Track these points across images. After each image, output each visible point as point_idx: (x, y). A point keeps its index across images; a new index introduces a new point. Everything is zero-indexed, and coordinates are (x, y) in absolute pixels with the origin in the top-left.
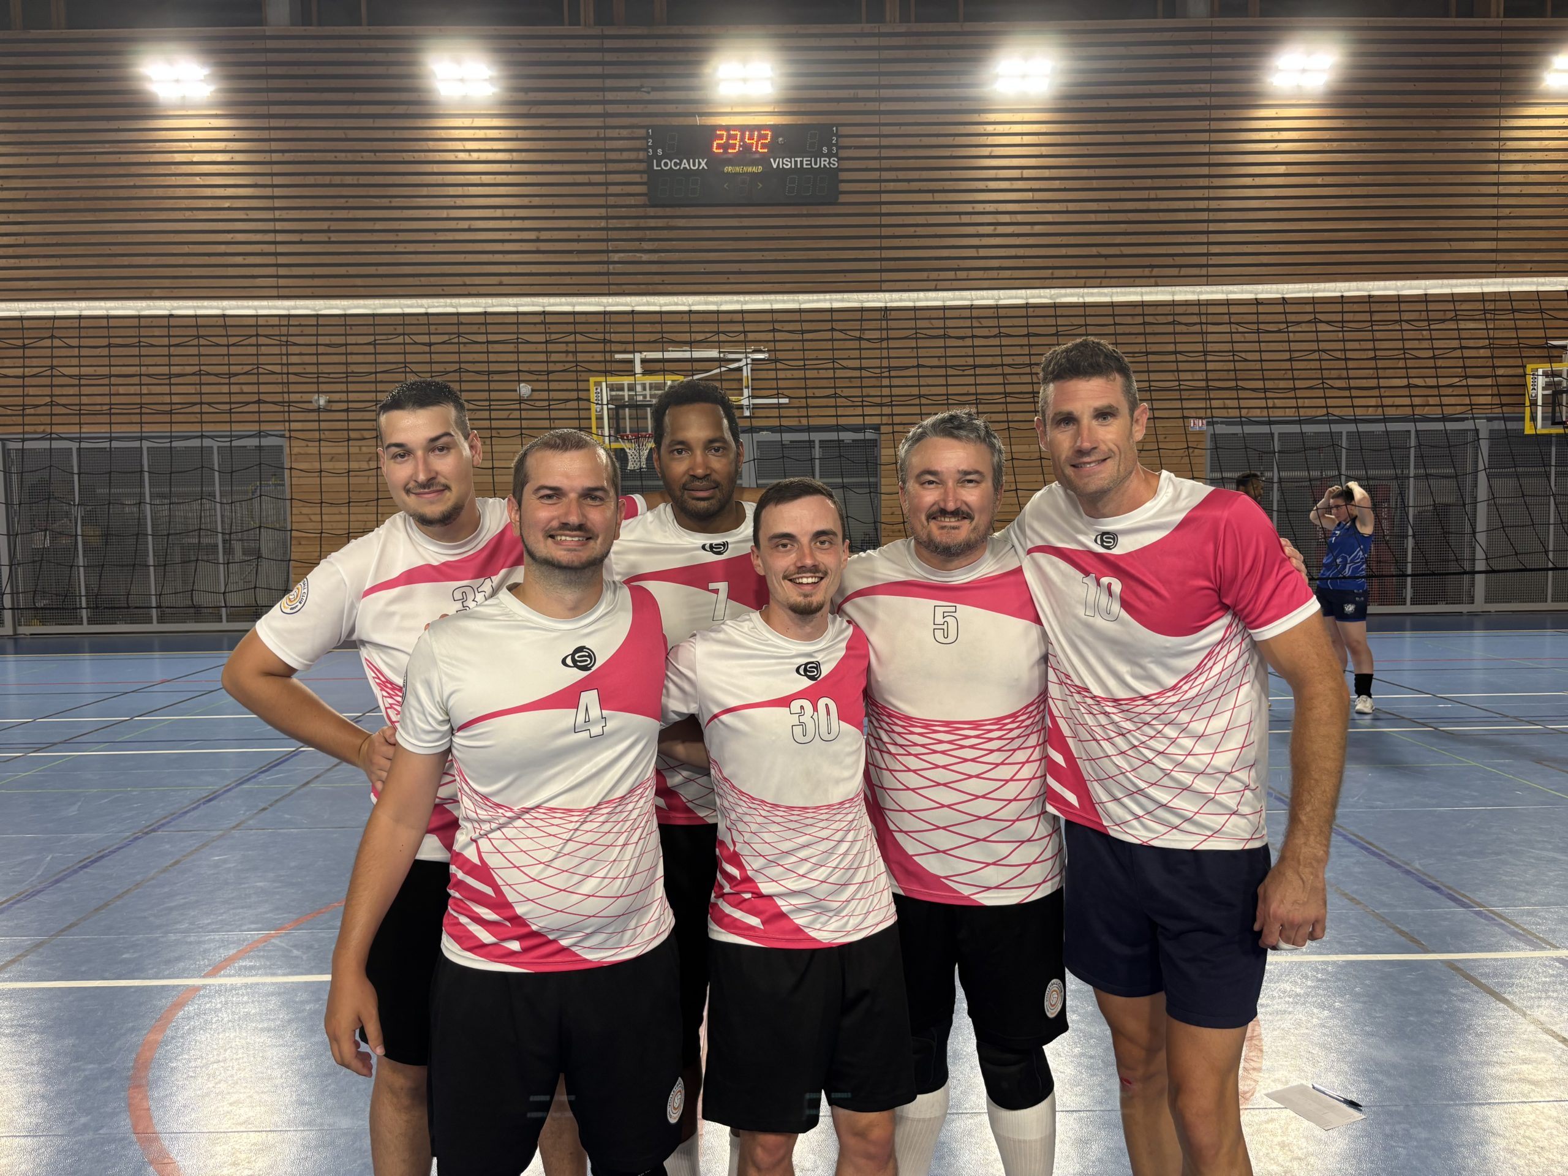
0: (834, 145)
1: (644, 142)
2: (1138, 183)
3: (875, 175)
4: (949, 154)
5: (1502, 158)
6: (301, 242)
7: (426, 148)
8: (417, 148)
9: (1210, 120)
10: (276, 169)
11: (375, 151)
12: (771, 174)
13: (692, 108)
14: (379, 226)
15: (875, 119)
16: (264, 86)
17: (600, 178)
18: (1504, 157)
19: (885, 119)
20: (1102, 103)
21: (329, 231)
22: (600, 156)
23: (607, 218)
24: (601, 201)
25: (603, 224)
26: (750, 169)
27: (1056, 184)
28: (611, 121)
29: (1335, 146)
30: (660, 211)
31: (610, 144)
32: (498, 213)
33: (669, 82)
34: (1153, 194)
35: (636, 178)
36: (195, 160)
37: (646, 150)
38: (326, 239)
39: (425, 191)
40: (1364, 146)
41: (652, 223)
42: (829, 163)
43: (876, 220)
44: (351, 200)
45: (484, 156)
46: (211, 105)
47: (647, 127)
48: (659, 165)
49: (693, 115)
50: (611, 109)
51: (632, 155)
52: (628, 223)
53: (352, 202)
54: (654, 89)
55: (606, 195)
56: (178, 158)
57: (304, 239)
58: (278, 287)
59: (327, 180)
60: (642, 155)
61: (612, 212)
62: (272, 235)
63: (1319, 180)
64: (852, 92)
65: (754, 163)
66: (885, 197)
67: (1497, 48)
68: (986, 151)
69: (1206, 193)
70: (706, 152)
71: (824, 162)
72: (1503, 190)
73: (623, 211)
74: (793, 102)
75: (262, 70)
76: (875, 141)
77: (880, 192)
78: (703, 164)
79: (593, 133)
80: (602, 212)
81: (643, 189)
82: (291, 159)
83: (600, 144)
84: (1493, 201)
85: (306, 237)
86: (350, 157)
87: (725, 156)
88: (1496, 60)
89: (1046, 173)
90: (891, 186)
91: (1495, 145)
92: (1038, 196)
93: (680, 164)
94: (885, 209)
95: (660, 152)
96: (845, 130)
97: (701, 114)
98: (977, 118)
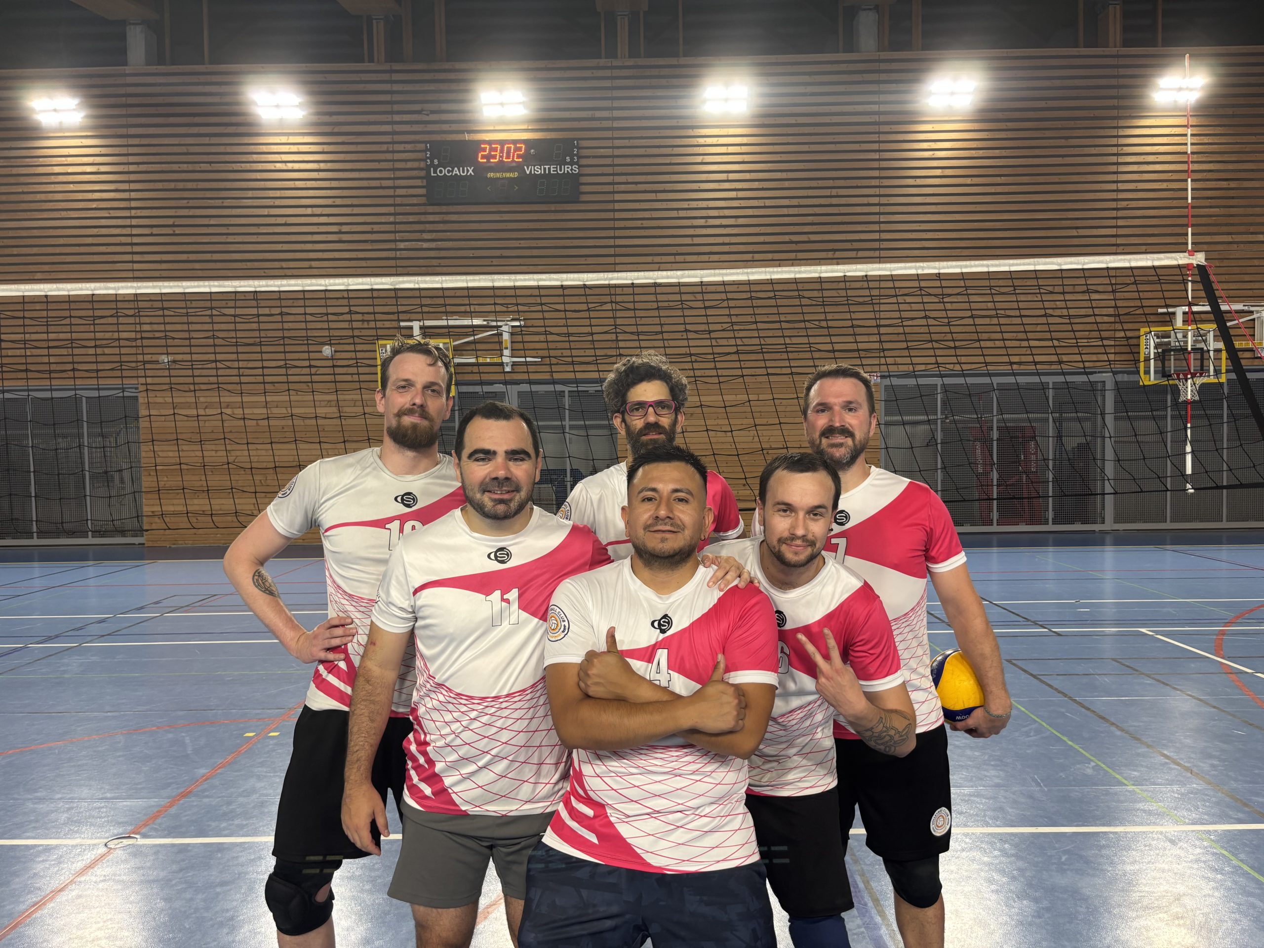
0: (575, 155)
1: (424, 154)
2: (821, 183)
3: (609, 179)
4: (668, 162)
5: (1120, 160)
6: (152, 235)
7: (251, 160)
8: (244, 160)
9: (879, 133)
10: (133, 177)
11: (210, 163)
12: (524, 178)
13: (461, 127)
14: (213, 221)
15: (609, 134)
16: (124, 113)
17: (389, 183)
18: (1121, 159)
19: (617, 134)
20: (792, 120)
21: (174, 226)
22: (389, 165)
23: (395, 214)
24: (390, 201)
25: (392, 219)
26: (508, 175)
27: (756, 185)
28: (397, 138)
29: (981, 153)
30: (437, 209)
31: (397, 156)
32: (309, 211)
33: (444, 106)
34: (834, 192)
35: (418, 182)
36: (69, 171)
37: (425, 160)
38: (171, 232)
39: (250, 194)
40: (1004, 153)
41: (431, 218)
42: (572, 170)
43: (610, 215)
44: (191, 201)
45: (297, 166)
46: (82, 129)
47: (426, 142)
48: (435, 172)
49: (462, 132)
50: (398, 128)
51: (415, 165)
52: (411, 218)
53: (192, 203)
54: (433, 112)
55: (394, 196)
56: (57, 170)
57: (154, 232)
58: (133, 270)
59: (172, 185)
60: (422, 165)
61: (399, 209)
62: (129, 229)
63: (968, 181)
64: (590, 113)
65: (511, 170)
66: (618, 197)
67: (1114, 72)
68: (699, 159)
69: (877, 191)
70: (474, 162)
71: (567, 169)
72: (1121, 186)
73: (408, 209)
74: (542, 121)
75: (123, 100)
76: (609, 152)
77: (614, 192)
78: (470, 171)
79: (384, 147)
80: (391, 210)
81: (423, 191)
82: (144, 169)
83: (389, 156)
84: (1113, 195)
85: (155, 231)
86: (190, 167)
87: (488, 164)
88: (1113, 82)
89: (747, 176)
90: (623, 188)
91: (1114, 150)
92: (741, 194)
93: (452, 171)
94: (617, 206)
95: (436, 162)
96: (584, 143)
97: (469, 132)
98: (691, 132)
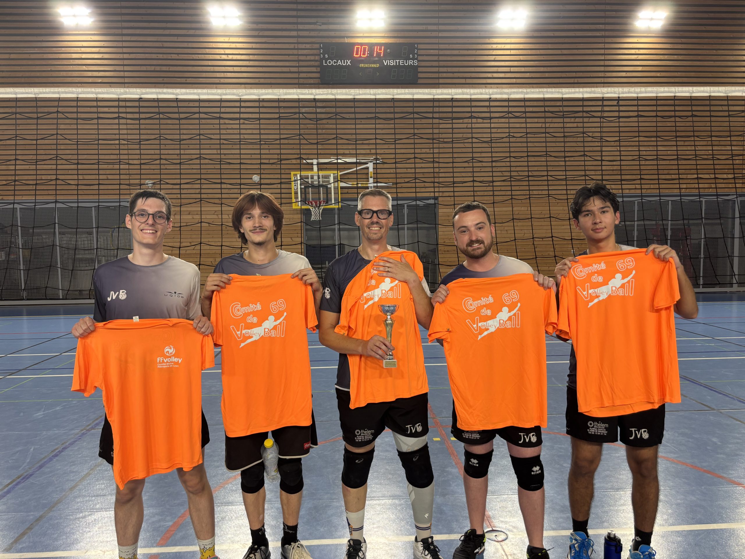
0: (416, 54)
1: (318, 51)
2: (568, 75)
3: (436, 69)
4: (473, 59)
7: (205, 52)
8: (200, 52)
9: (605, 43)
10: (126, 62)
11: (178, 54)
12: (383, 68)
13: (342, 34)
15: (436, 41)
16: (120, 19)
17: (295, 69)
19: (441, 41)
20: (551, 34)
22: (296, 58)
24: (296, 81)
26: (373, 66)
28: (301, 40)
31: (301, 52)
32: (243, 87)
33: (331, 20)
35: (314, 69)
36: (83, 57)
37: (319, 55)
39: (204, 75)
42: (413, 63)
46: (90, 29)
47: (320, 43)
48: (326, 63)
49: (343, 37)
50: (301, 33)
51: (312, 58)
54: (323, 24)
55: (299, 78)
56: (74, 56)
60: (317, 58)
63: (658, 74)
64: (424, 26)
65: (374, 62)
66: (441, 81)
68: (492, 58)
70: (351, 57)
71: (410, 62)
74: (395, 31)
75: (119, 11)
76: (436, 52)
77: (439, 78)
78: (349, 63)
79: (292, 46)
81: (317, 75)
82: (134, 57)
83: (295, 52)
86: (165, 56)
87: (360, 59)
89: (523, 69)
90: (445, 75)
93: (337, 63)
94: (441, 87)
95: (326, 56)
96: (420, 46)
97: (348, 37)
98: (487, 41)
